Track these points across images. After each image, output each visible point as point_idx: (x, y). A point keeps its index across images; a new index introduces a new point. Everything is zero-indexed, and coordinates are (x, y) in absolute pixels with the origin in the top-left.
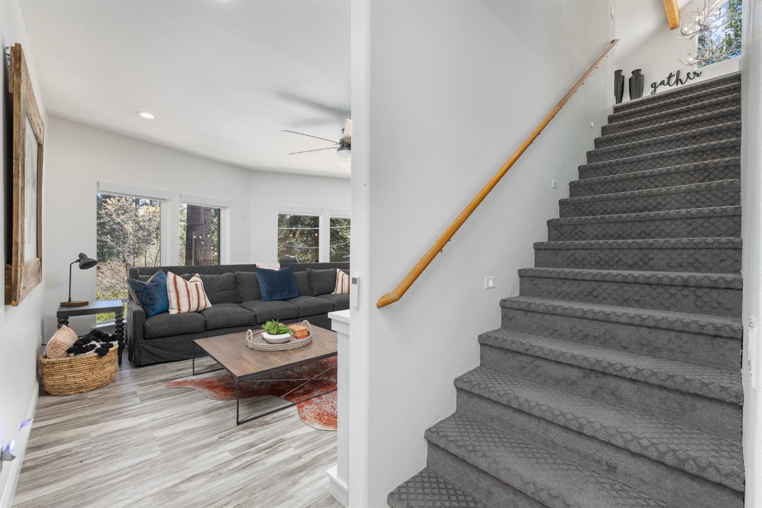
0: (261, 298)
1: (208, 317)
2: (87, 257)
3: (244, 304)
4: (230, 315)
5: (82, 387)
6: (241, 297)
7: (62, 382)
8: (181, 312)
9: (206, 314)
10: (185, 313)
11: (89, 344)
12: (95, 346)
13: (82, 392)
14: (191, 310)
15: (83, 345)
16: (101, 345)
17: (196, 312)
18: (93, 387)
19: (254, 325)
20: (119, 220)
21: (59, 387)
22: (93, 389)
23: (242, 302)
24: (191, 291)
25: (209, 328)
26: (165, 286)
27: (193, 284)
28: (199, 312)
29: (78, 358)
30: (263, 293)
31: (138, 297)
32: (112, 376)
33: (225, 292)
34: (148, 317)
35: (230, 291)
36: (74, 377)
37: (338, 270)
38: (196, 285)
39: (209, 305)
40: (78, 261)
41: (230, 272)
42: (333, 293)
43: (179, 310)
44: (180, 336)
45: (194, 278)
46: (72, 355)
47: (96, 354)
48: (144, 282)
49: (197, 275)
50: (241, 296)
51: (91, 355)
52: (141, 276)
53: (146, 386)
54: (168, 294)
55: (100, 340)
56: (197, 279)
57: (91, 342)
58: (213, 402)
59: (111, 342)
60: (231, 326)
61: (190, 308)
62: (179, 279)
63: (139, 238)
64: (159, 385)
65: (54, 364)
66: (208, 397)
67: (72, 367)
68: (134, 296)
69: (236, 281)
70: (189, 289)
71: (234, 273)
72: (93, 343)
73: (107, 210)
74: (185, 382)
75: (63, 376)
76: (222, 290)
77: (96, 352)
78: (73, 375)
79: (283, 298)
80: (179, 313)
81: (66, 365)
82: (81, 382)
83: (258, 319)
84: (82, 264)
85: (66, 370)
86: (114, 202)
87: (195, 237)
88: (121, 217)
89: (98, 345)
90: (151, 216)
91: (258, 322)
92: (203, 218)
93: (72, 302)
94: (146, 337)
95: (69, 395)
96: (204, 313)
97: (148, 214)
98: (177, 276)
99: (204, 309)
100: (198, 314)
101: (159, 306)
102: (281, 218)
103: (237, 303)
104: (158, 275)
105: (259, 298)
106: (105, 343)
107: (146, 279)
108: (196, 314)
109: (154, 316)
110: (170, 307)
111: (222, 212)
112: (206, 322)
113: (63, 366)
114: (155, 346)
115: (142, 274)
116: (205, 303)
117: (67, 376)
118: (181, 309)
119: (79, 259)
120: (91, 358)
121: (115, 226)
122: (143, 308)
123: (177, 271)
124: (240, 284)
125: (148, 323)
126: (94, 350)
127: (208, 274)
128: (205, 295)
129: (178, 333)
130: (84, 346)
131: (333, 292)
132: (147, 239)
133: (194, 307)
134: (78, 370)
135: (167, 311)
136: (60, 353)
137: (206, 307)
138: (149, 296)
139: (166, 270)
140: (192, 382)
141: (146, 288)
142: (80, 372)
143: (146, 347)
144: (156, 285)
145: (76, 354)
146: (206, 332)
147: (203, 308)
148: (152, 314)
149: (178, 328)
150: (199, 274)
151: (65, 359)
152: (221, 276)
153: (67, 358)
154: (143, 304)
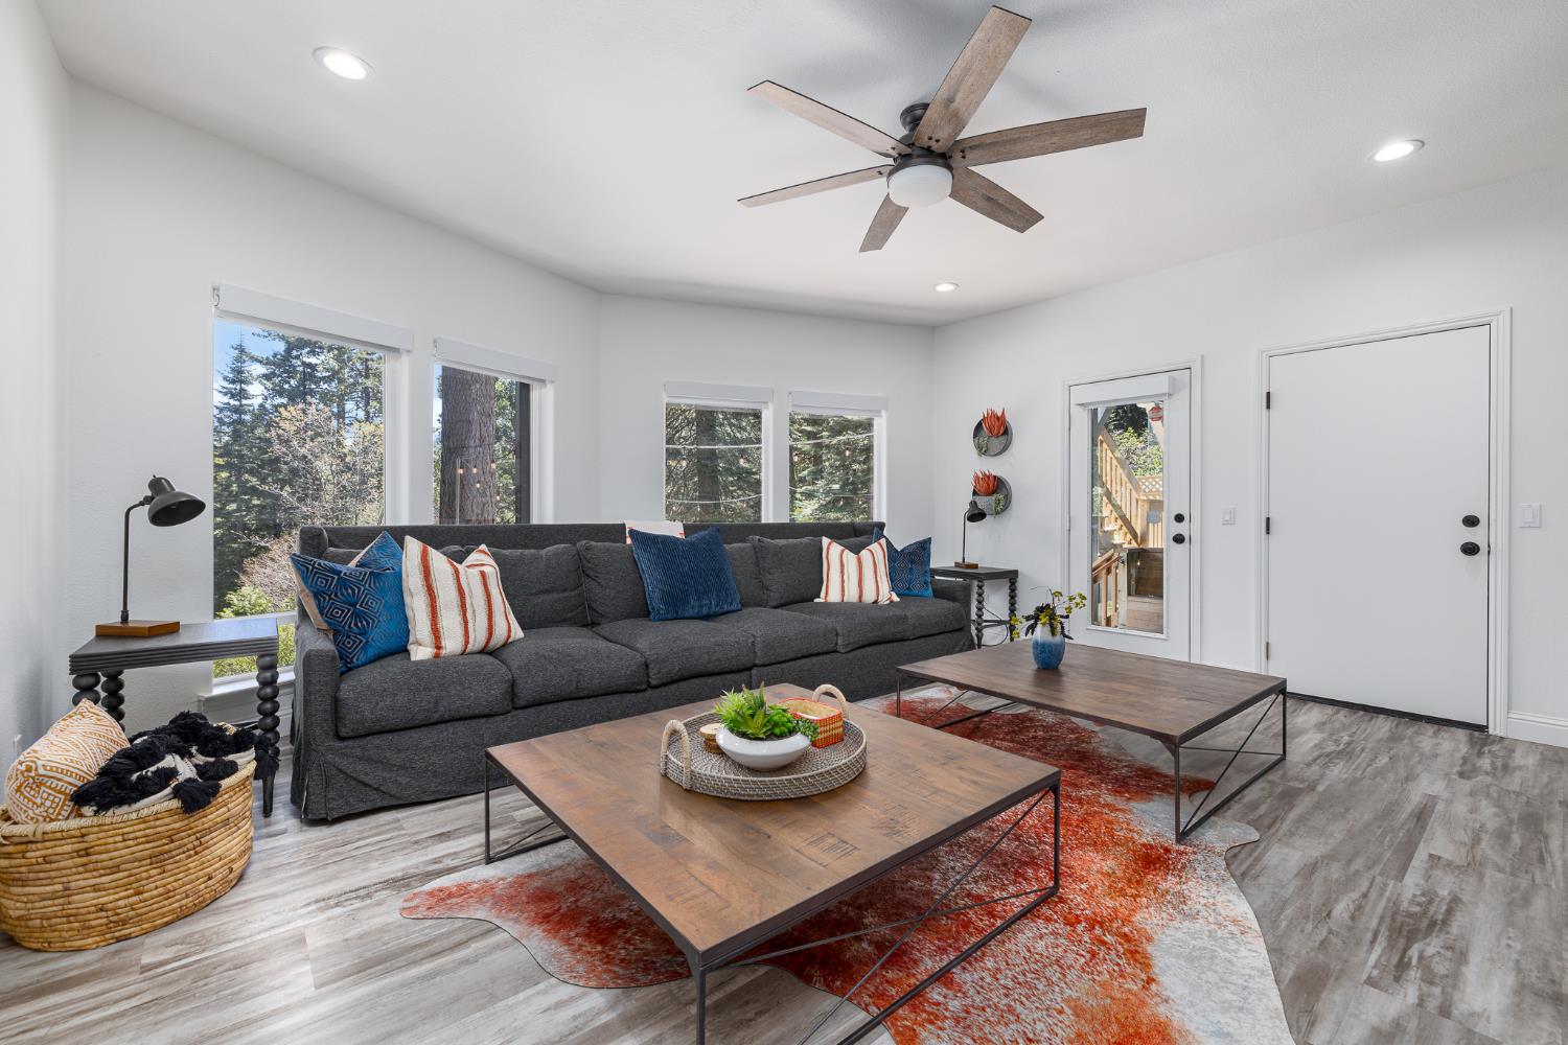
0: (649, 613)
1: (520, 668)
2: (173, 489)
3: (605, 628)
4: (578, 661)
5: (124, 922)
6: (595, 610)
7: (52, 908)
8: (443, 652)
9: (515, 658)
10: (452, 657)
11: (153, 769)
12: (172, 773)
13: (127, 938)
14: (470, 648)
15: (132, 772)
16: (196, 766)
17: (483, 651)
18: (164, 915)
19: (645, 690)
20: (303, 451)
21: (45, 923)
22: (167, 924)
23: (599, 624)
24: (471, 591)
25: (522, 703)
26: (398, 577)
27: (475, 571)
28: (491, 653)
29: (108, 821)
30: (655, 601)
31: (321, 609)
32: (231, 871)
33: (555, 595)
34: (350, 669)
35: (566, 594)
36: (95, 888)
37: (825, 541)
38: (483, 574)
39: (518, 633)
40: (147, 500)
41: (562, 542)
42: (817, 600)
43: (439, 647)
44: (442, 727)
45: (474, 557)
46: (88, 810)
47: (175, 804)
48: (338, 567)
49: (483, 547)
50: (594, 606)
51: (157, 808)
52: (332, 549)
53: (339, 910)
54: (407, 600)
55: (194, 750)
56: (482, 559)
57: (163, 758)
58: (573, 999)
59: (231, 757)
60: (582, 695)
61: (467, 642)
62: (438, 560)
63: (344, 487)
64: (379, 904)
65: (28, 841)
66: (550, 969)
67: (88, 855)
68: (312, 608)
69: (582, 568)
70: (465, 586)
71: (574, 544)
72: (170, 761)
73: (281, 432)
74: (463, 890)
75: (59, 887)
76: (547, 591)
77: (176, 793)
78: (93, 882)
79: (705, 611)
80: (437, 656)
81: (68, 848)
82: (122, 903)
83: (653, 672)
84: (155, 510)
85: (69, 863)
86: (294, 413)
87: (461, 471)
88: (309, 444)
89: (186, 769)
90: (366, 444)
91: (653, 682)
92: (478, 433)
93: (130, 625)
94: (344, 732)
95: (79, 950)
96: (507, 654)
97: (361, 440)
98: (430, 548)
99: (505, 645)
100: (491, 659)
101: (378, 638)
102: (673, 413)
103: (586, 625)
104: (380, 547)
105: (644, 612)
106: (212, 760)
107: (347, 559)
108: (485, 658)
109: (364, 665)
110: (411, 639)
111: (535, 395)
112: (513, 684)
113: (59, 850)
114: (369, 760)
115: (336, 547)
116: (508, 626)
117: (73, 885)
118: (443, 644)
119: (149, 494)
120: (157, 816)
121: (296, 464)
122: (336, 642)
123: (427, 536)
124: (591, 574)
125: (348, 688)
126: (168, 790)
127: (509, 548)
128: (508, 606)
129: (436, 717)
130: (135, 777)
131: (819, 597)
132: (360, 490)
133: (478, 639)
134: (110, 863)
135: (404, 651)
136: (48, 803)
137: (509, 636)
138: (354, 606)
139: (399, 534)
140: (485, 891)
141: (344, 582)
142: (116, 869)
143: (344, 764)
144: (371, 573)
145: (103, 807)
146: (515, 713)
147: (502, 642)
148: (363, 658)
149: (436, 703)
150: (488, 546)
151: (64, 825)
152: (543, 552)
153: (74, 823)
154: (337, 633)
